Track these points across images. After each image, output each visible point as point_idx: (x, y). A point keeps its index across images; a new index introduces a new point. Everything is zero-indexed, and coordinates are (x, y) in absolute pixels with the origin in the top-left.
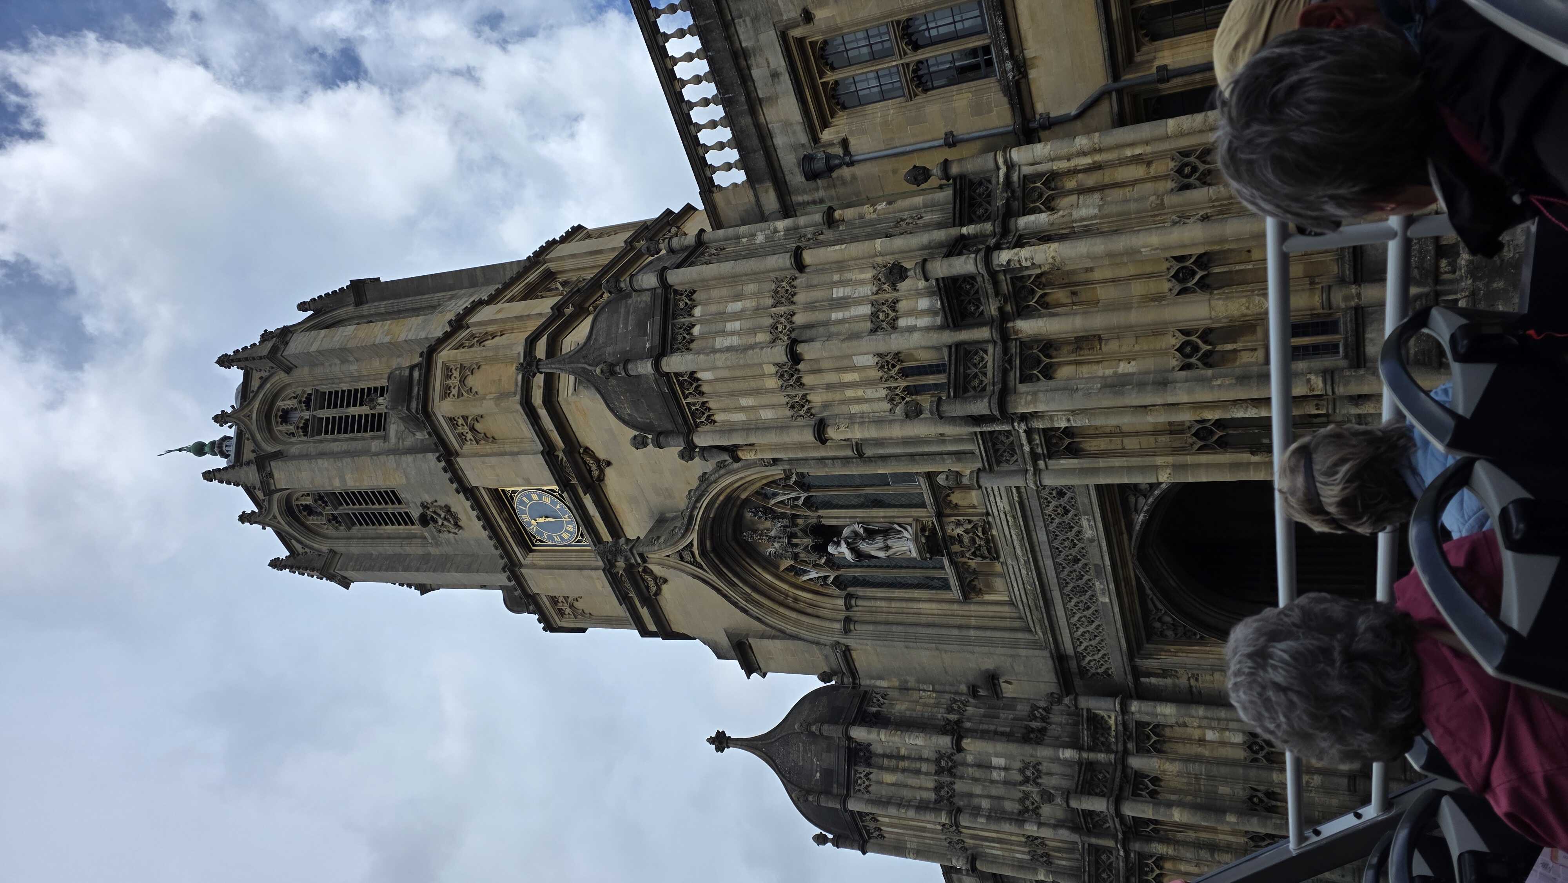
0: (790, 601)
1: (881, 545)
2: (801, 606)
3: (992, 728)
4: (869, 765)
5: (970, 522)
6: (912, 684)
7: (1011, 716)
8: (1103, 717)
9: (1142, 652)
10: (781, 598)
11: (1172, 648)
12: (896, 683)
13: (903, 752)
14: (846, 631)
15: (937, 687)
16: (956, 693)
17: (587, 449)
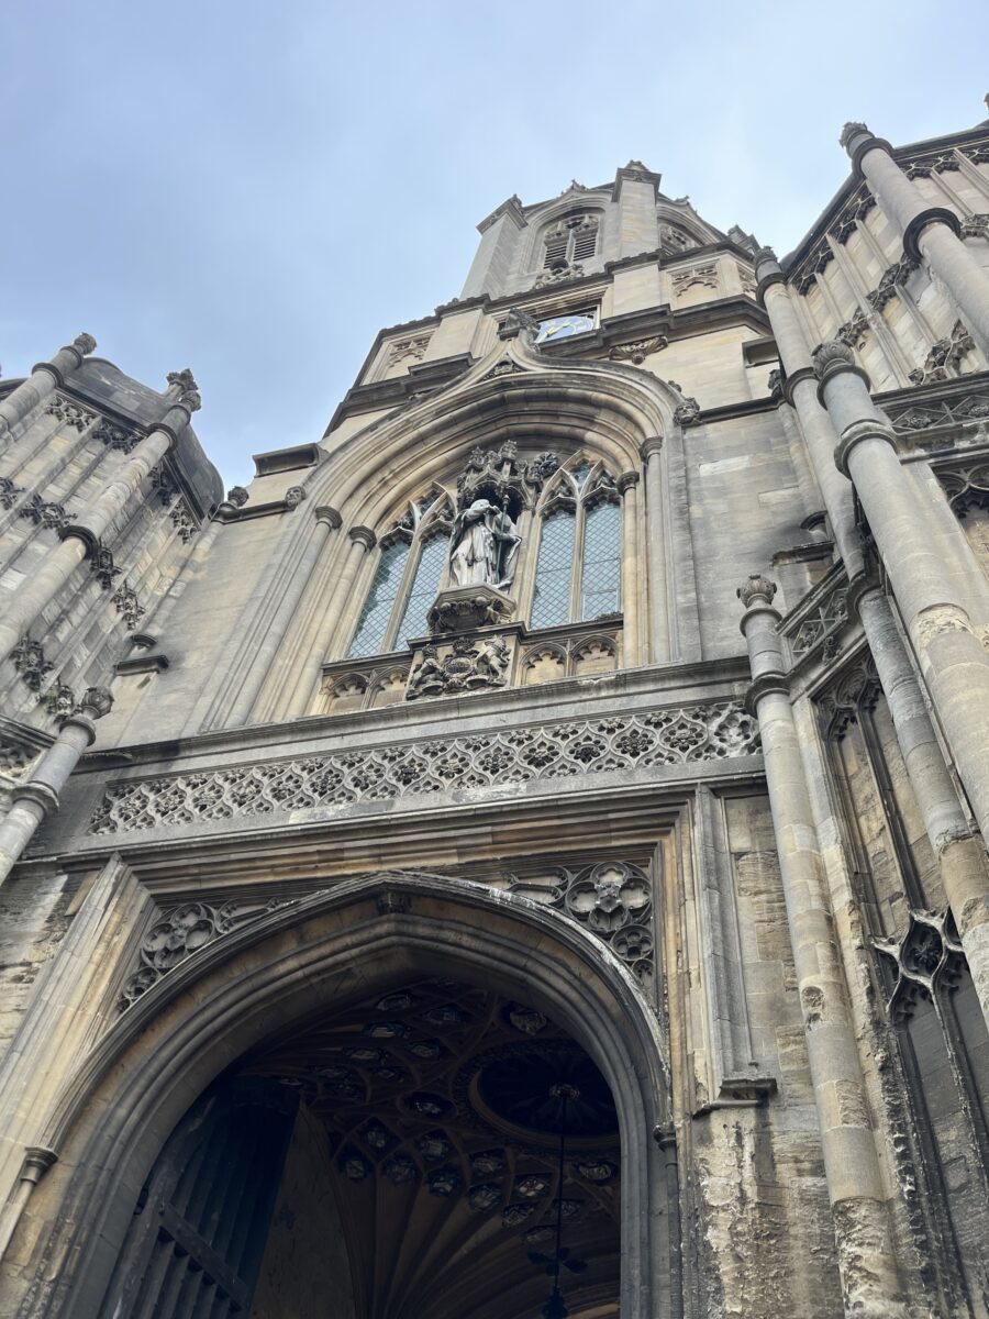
0: (386, 474)
1: (480, 553)
2: (374, 483)
3: (76, 618)
4: (96, 435)
5: (504, 666)
6: (188, 575)
7: (79, 663)
8: (20, 764)
9: (134, 881)
10: (395, 466)
11: (120, 941)
12: (199, 558)
13: (93, 481)
14: (320, 512)
15: (170, 603)
16: (150, 621)
17: (664, 345)
